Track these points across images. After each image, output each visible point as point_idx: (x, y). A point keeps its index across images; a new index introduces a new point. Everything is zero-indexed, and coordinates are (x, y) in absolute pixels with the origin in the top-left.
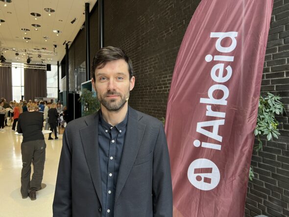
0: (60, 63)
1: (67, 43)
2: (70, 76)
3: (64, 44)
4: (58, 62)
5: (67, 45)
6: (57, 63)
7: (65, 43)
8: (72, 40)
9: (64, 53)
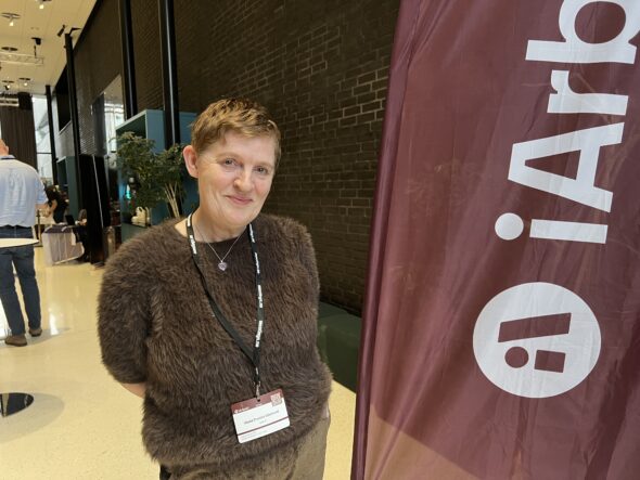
0: (52, 89)
1: (67, 31)
2: (81, 121)
3: (59, 34)
4: (48, 87)
5: (69, 38)
6: (44, 91)
7: (62, 30)
8: (81, 24)
9: (63, 61)
